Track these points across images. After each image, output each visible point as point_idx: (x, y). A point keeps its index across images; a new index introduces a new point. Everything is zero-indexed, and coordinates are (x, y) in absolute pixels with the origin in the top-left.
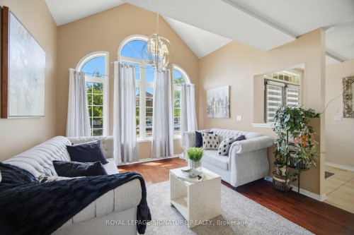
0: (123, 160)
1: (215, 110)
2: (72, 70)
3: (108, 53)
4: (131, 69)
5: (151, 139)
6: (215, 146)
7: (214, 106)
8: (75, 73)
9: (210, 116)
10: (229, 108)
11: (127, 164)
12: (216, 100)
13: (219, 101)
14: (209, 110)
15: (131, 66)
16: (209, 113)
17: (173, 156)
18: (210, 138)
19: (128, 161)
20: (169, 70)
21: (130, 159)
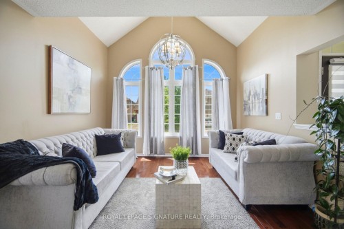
0: (151, 152)
1: (251, 105)
2: (115, 78)
3: (141, 60)
4: (159, 70)
5: (178, 135)
6: (234, 149)
7: (250, 102)
8: (117, 80)
9: (246, 113)
10: (267, 103)
11: (156, 156)
12: (252, 93)
13: (256, 94)
14: (245, 106)
15: (159, 68)
16: (245, 109)
17: (200, 155)
18: (234, 139)
19: (156, 153)
20: (197, 66)
21: (158, 152)
